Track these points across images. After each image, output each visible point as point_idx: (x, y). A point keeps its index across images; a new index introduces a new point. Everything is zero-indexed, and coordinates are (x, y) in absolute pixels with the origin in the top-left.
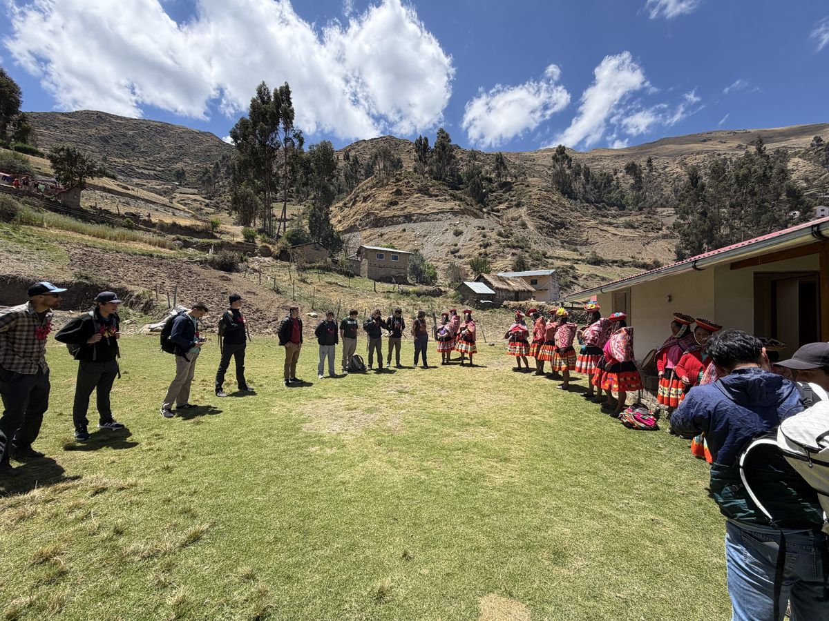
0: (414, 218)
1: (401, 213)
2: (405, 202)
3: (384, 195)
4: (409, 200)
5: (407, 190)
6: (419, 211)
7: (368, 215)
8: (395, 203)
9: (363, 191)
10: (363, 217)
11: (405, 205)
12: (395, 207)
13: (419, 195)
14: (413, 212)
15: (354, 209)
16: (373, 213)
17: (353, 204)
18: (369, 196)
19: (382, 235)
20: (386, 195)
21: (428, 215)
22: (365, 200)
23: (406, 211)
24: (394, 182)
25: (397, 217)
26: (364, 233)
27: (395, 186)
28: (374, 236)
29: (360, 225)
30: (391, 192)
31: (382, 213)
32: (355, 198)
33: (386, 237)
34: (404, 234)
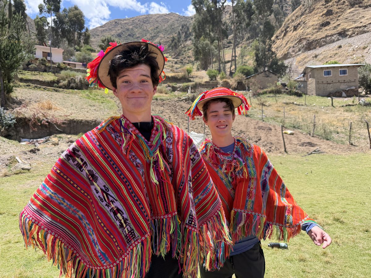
0: (349, 33)
1: (335, 31)
2: (337, 20)
3: (315, 19)
4: (341, 17)
5: (339, 8)
6: (354, 25)
7: (300, 41)
8: (328, 24)
9: (293, 21)
10: (296, 44)
11: (338, 23)
12: (327, 28)
13: (352, 9)
14: (348, 28)
15: (286, 39)
16: (305, 39)
17: (285, 35)
18: (299, 24)
19: (316, 56)
20: (317, 18)
21: (365, 26)
22: (295, 29)
23: (339, 29)
24: (323, 5)
25: (330, 36)
26: (298, 57)
27: (325, 7)
28: (308, 59)
29: (293, 51)
30: (321, 14)
31: (314, 36)
32: (285, 30)
33: (320, 57)
34: (340, 50)
